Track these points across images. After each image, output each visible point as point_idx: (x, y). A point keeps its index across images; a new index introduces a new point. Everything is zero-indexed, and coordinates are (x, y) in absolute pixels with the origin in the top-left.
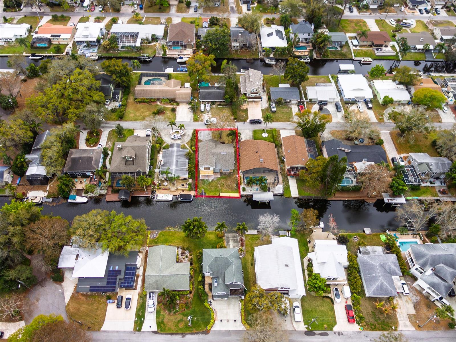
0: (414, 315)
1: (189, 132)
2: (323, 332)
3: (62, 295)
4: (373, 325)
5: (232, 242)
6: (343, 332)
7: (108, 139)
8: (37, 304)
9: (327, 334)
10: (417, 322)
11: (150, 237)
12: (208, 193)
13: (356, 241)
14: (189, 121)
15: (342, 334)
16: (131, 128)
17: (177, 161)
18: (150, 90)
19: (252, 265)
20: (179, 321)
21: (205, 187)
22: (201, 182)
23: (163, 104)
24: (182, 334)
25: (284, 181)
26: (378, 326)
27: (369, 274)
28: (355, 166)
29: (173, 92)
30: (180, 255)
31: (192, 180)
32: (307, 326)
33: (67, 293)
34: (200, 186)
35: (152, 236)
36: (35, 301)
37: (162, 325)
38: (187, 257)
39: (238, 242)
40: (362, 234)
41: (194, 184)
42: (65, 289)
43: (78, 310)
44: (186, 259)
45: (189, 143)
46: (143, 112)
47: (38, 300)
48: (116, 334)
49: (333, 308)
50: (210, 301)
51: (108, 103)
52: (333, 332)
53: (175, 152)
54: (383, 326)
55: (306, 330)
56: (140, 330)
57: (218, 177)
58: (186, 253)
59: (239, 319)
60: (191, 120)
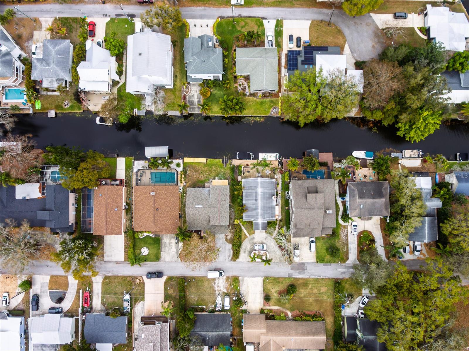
0: (36, 30)
1: (243, 256)
2: (120, 17)
3: (353, 51)
4: (74, 22)
5: (195, 102)
6: (102, 16)
7: (347, 245)
8: (373, 44)
9: (117, 15)
10: (35, 25)
11: (278, 108)
12: (219, 162)
13: (67, 102)
14: (245, 278)
15: (104, 15)
16: (321, 265)
17: (256, 200)
18: (304, 336)
19: (176, 76)
20: (244, 27)
21: (223, 170)
22: (227, 176)
23: (283, 312)
24: (241, 17)
25: (131, 177)
26: (71, 21)
27: (64, 58)
28: (40, 192)
29: (269, 331)
30: (247, 87)
31: (238, 179)
32: (133, 21)
33: (348, 52)
34: (228, 172)
35: (276, 110)
36: (375, 45)
37: (259, 24)
38: (240, 85)
39: (189, 101)
40: (58, 110)
41: (236, 174)
42: (351, 57)
43: (334, 37)
44: (241, 83)
45: (243, 237)
46: (310, 295)
47: (373, 46)
48: (298, 17)
49: (106, 36)
50: (217, 42)
51: (360, 313)
52: (111, 17)
53: (259, 214)
54: (66, 21)
55: (134, 19)
56: (278, 20)
57: (208, 183)
58: (241, 90)
59: (192, 27)
60: (243, 280)
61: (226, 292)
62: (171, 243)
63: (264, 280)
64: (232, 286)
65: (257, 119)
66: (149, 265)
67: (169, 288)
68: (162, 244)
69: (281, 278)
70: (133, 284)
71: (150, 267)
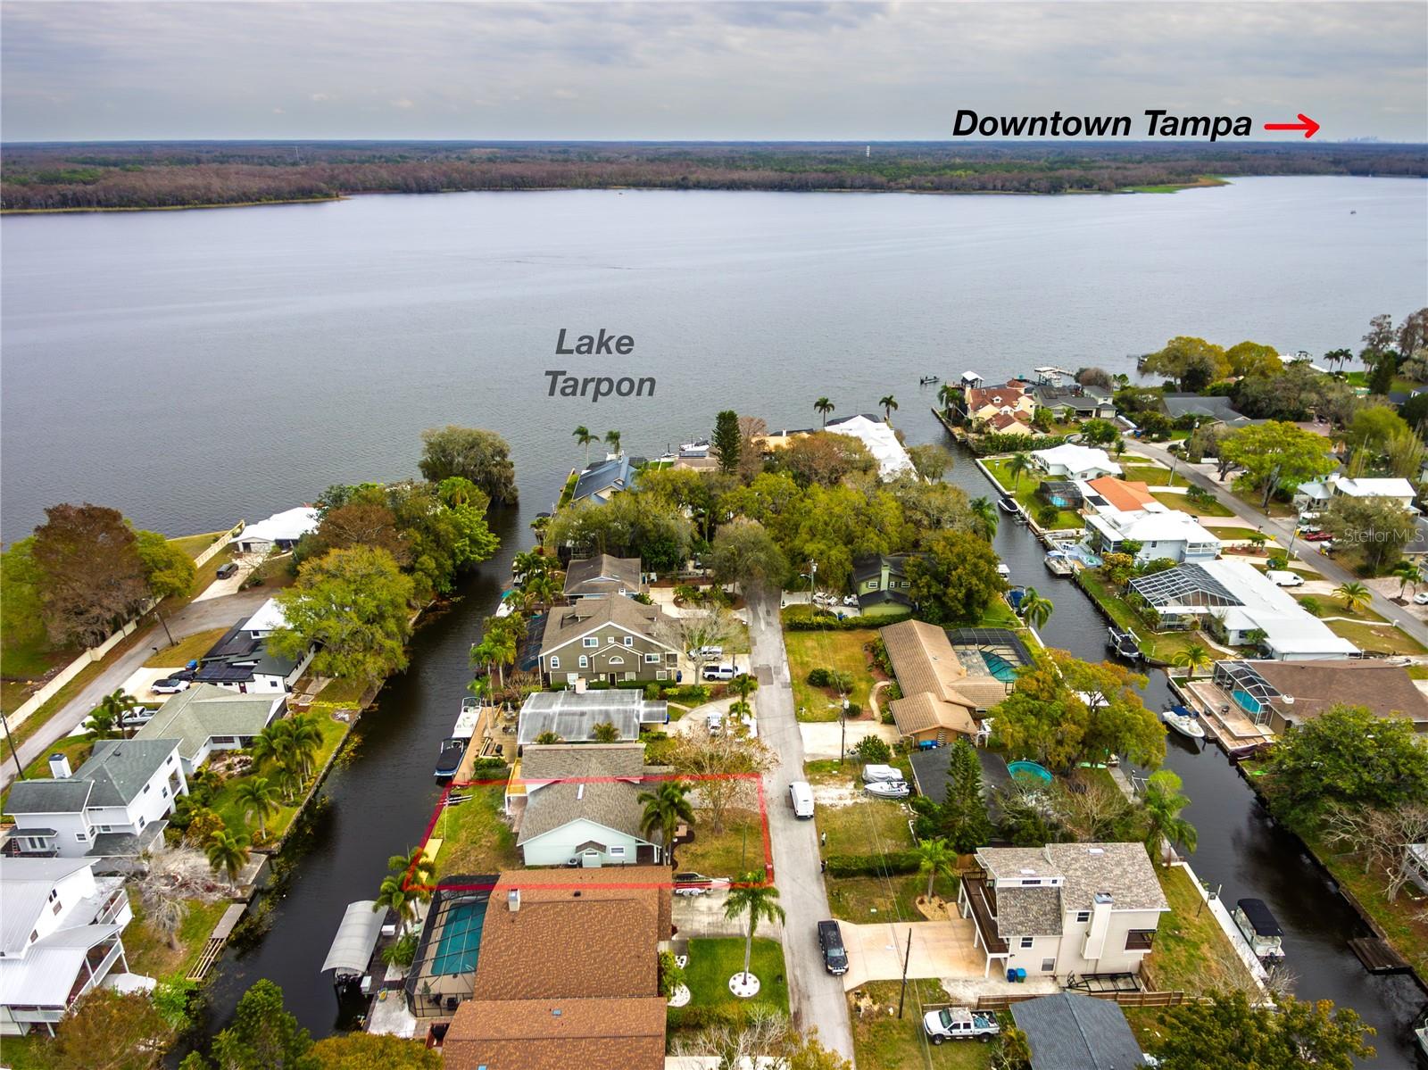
14: (808, 751)
17: (583, 714)
61: (853, 783)
62: (710, 909)
63: (806, 721)
64: (835, 772)
65: (349, 747)
66: (798, 972)
67: (873, 910)
68: (714, 935)
69: (795, 699)
70: (881, 1019)
71: (804, 969)
